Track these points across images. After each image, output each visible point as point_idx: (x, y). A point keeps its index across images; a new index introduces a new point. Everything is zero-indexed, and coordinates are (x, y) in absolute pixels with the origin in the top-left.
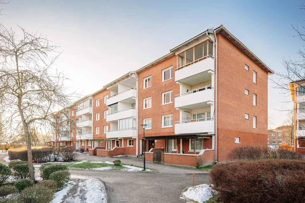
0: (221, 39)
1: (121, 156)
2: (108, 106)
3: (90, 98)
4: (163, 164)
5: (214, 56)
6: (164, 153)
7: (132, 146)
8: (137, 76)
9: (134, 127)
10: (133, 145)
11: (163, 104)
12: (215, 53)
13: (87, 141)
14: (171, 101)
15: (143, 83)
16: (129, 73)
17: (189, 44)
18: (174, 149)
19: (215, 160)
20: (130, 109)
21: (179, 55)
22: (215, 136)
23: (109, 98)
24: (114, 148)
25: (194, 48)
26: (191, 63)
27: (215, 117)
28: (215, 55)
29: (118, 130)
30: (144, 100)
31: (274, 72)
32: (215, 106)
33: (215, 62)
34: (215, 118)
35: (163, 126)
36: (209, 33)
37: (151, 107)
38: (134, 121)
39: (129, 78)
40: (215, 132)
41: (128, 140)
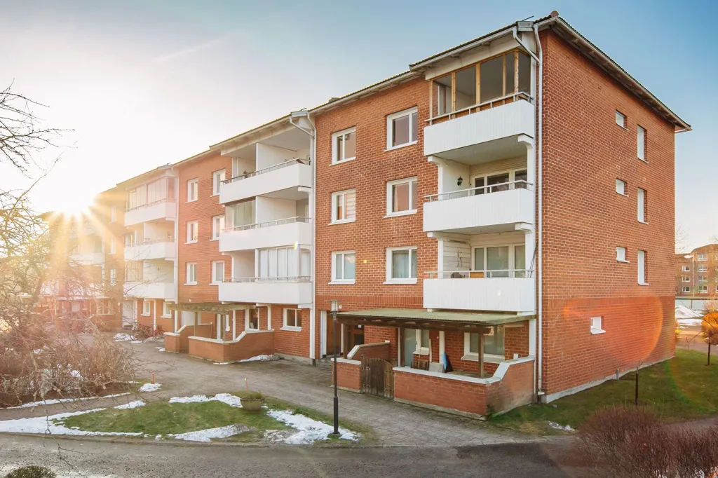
0: (554, 49)
1: (265, 357)
2: (224, 206)
3: (168, 174)
4: (390, 400)
5: (533, 94)
6: (393, 369)
7: (297, 329)
8: (313, 125)
9: (305, 273)
10: (299, 325)
11: (389, 213)
12: (537, 86)
13: (160, 302)
14: (413, 208)
15: (331, 146)
16: (290, 118)
17: (463, 54)
18: (422, 346)
19: (537, 390)
20: (292, 221)
21: (435, 81)
22: (538, 320)
23: (226, 182)
24: (243, 334)
25: (478, 67)
26: (469, 108)
27: (537, 266)
28: (538, 92)
29: (256, 281)
30: (334, 197)
31: (690, 126)
32: (537, 234)
33: (537, 111)
34: (537, 269)
35: (389, 280)
36: (519, 33)
37: (352, 219)
38: (304, 257)
39: (289, 129)
40: (537, 310)
41: (285, 311)
